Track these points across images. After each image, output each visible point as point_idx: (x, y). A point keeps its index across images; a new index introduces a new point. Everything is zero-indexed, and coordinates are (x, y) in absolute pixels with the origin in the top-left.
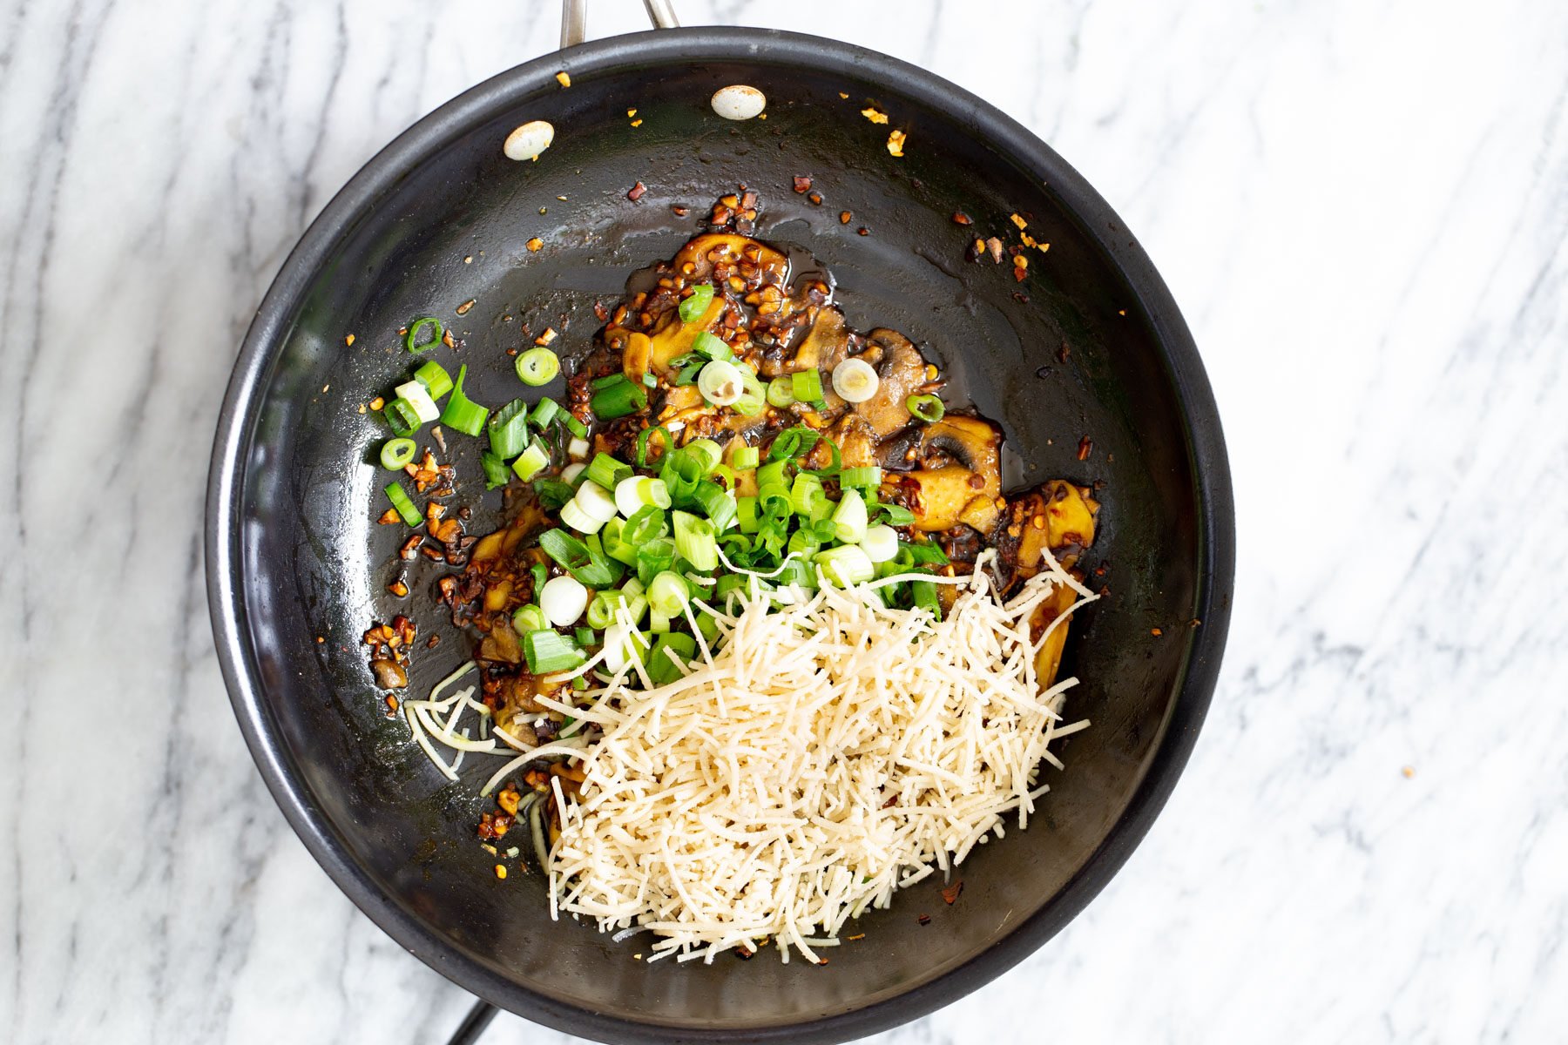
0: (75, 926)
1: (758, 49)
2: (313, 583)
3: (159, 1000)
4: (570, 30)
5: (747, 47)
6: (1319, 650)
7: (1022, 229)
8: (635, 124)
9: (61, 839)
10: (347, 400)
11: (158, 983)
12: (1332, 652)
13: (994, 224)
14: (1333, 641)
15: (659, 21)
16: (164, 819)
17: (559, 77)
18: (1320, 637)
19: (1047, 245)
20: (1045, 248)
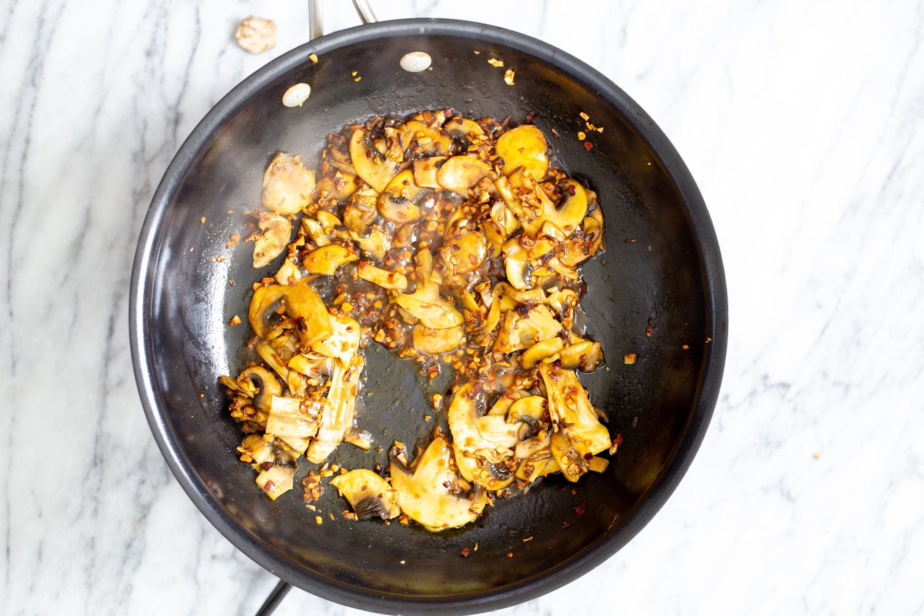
0: (41, 543)
1: (425, 30)
2: (194, 364)
3: (90, 586)
4: (314, 29)
5: (418, 30)
6: (765, 384)
7: (586, 120)
8: (357, 80)
9: (33, 493)
10: (205, 255)
11: (89, 576)
12: (772, 386)
13: (570, 119)
14: (772, 380)
15: (366, 19)
16: (93, 481)
17: (311, 57)
18: (766, 377)
19: (602, 129)
20: (601, 130)
